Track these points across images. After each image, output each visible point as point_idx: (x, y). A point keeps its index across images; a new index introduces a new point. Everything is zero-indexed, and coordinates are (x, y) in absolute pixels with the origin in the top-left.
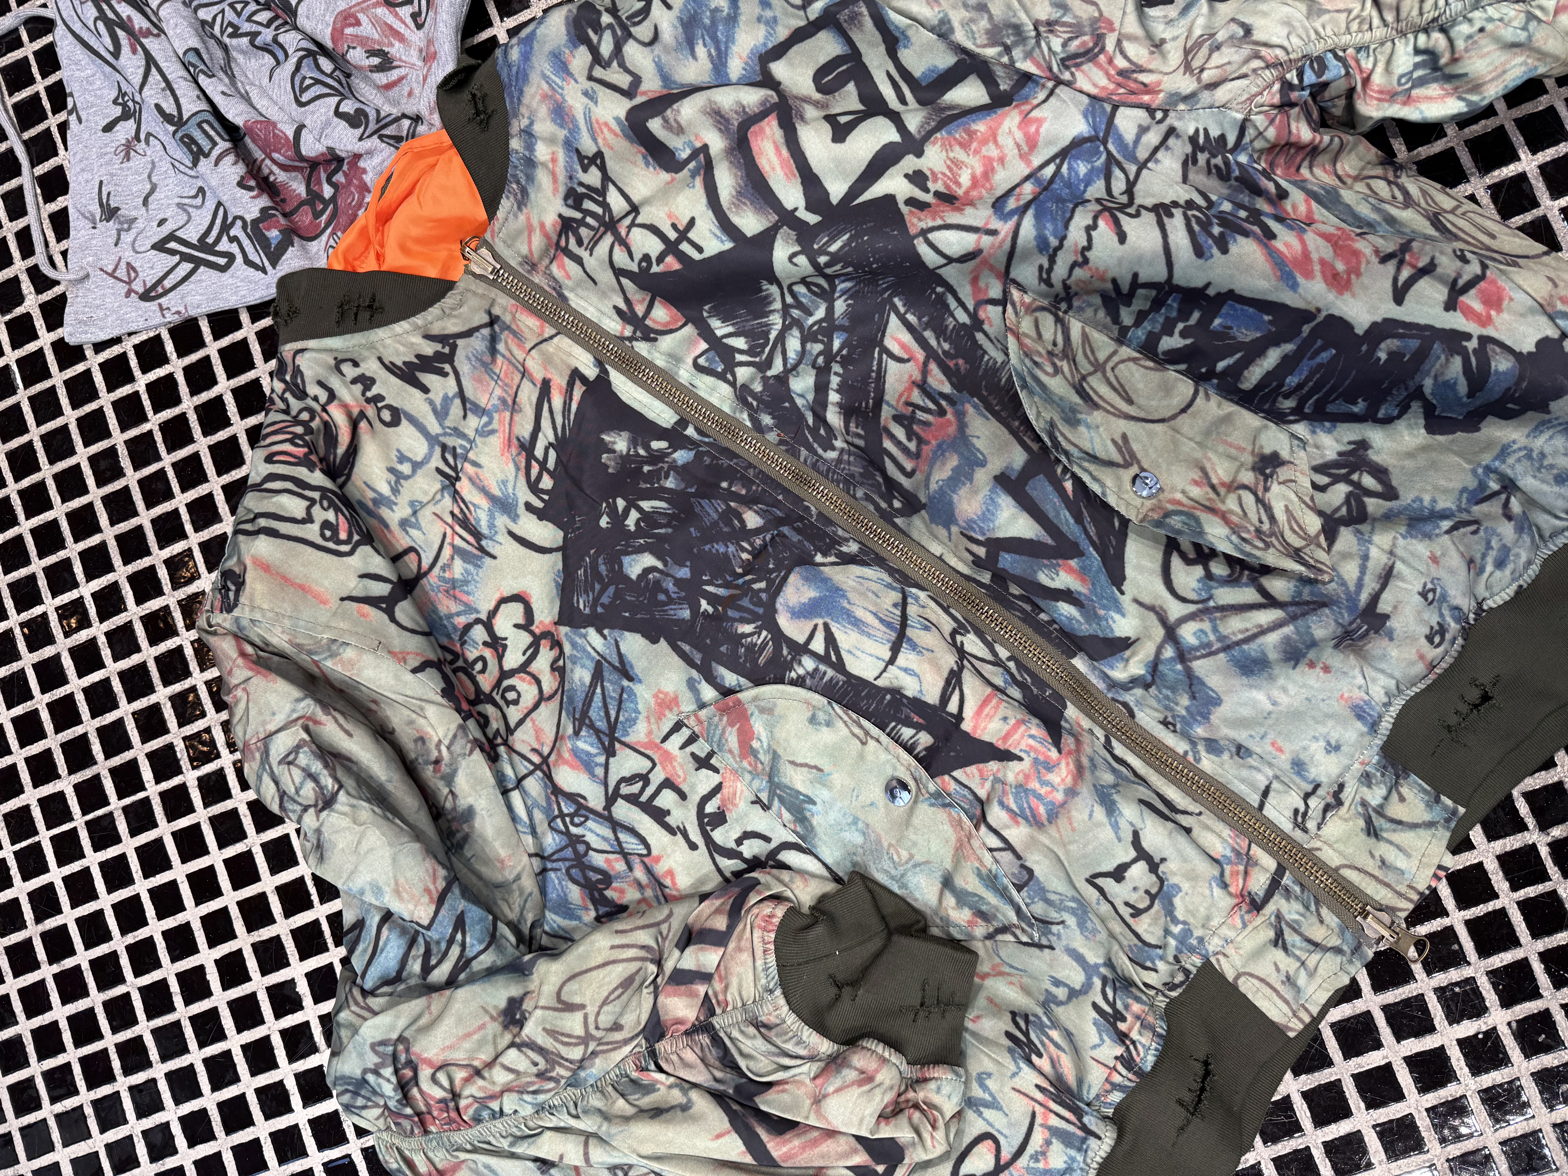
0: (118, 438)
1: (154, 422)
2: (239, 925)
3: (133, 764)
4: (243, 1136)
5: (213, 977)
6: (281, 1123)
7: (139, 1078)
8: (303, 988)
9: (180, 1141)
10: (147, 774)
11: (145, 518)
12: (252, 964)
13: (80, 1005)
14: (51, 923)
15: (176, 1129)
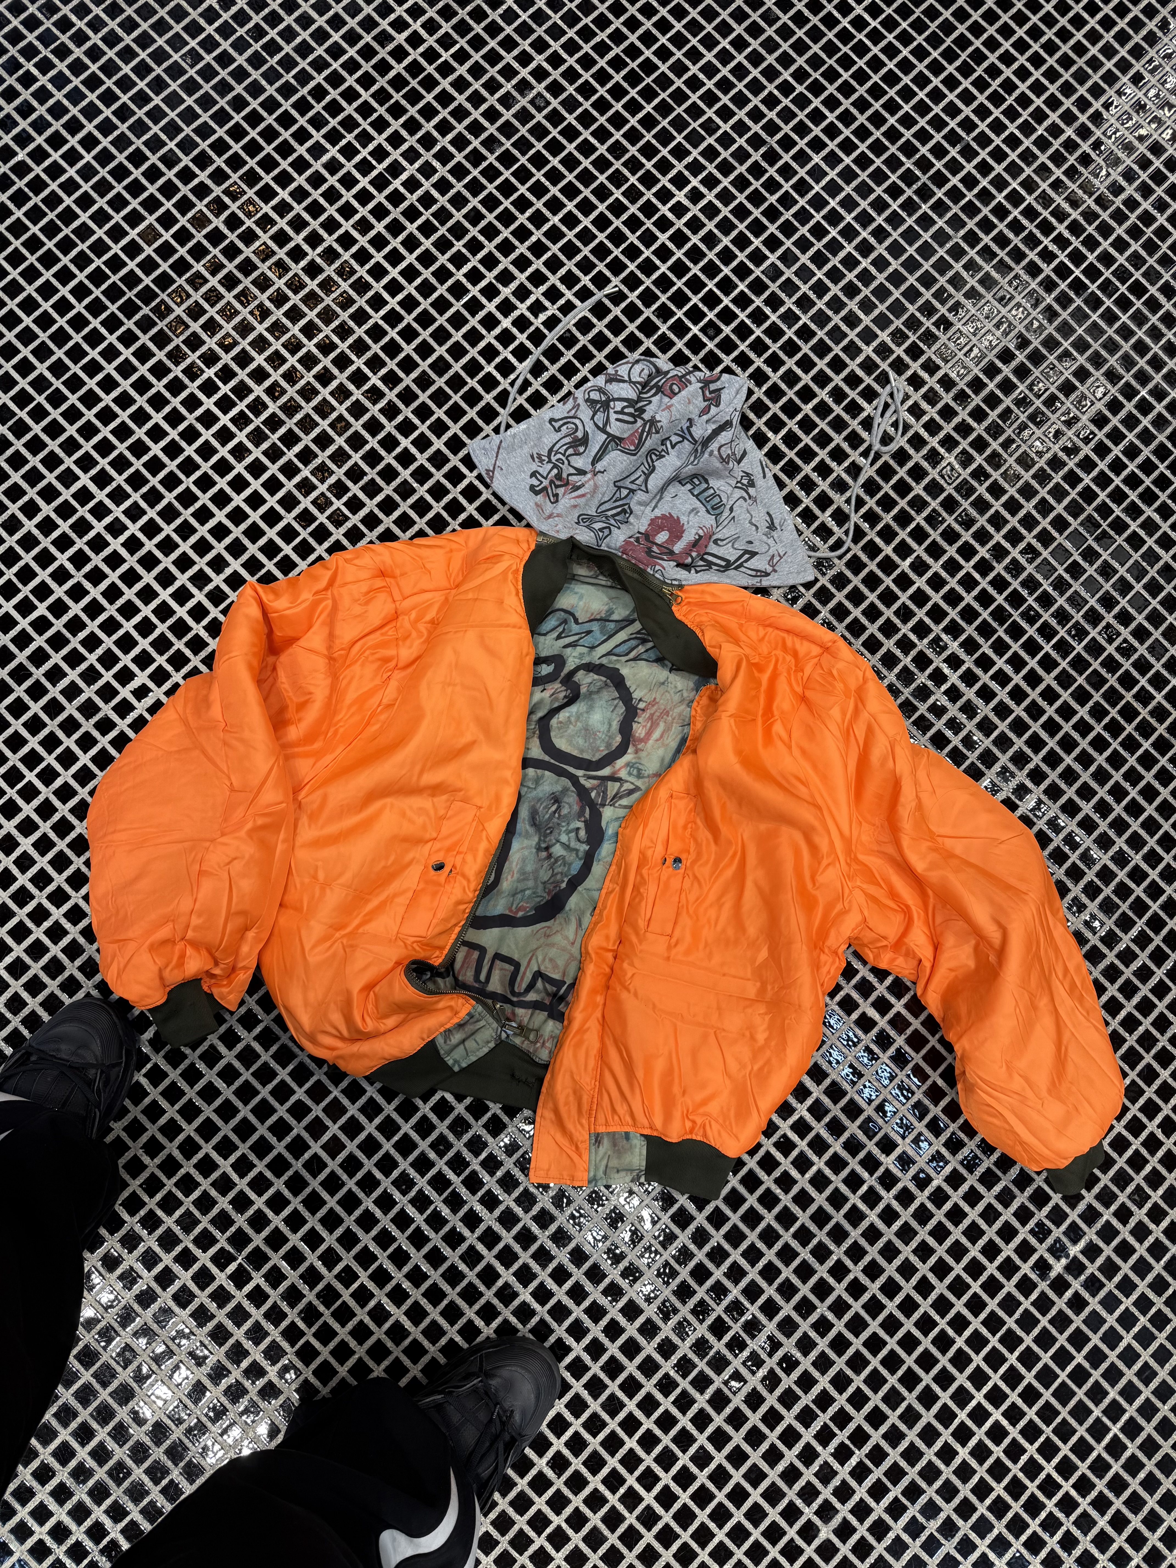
0: (457, 367)
1: (472, 383)
2: (244, 526)
3: (298, 440)
4: (140, 570)
5: (211, 523)
6: (156, 587)
7: (143, 505)
8: (228, 571)
9: (122, 538)
10: (297, 449)
11: (423, 397)
12: (228, 540)
13: (165, 459)
14: (199, 427)
15: (127, 534)
